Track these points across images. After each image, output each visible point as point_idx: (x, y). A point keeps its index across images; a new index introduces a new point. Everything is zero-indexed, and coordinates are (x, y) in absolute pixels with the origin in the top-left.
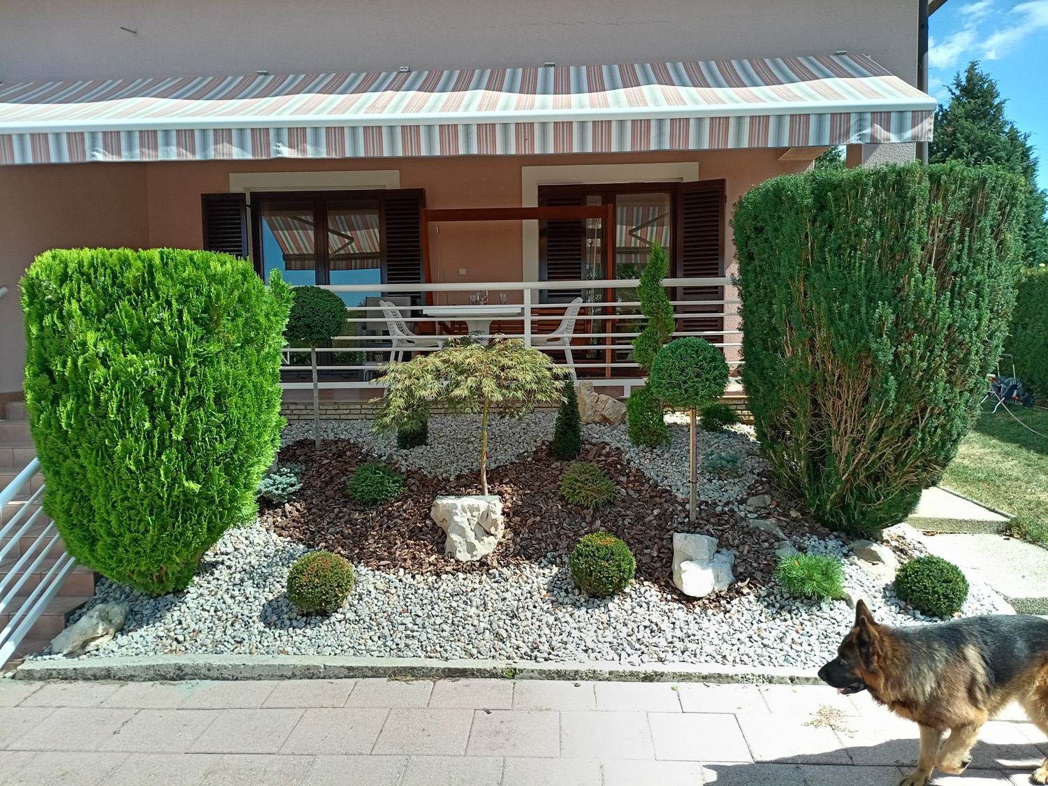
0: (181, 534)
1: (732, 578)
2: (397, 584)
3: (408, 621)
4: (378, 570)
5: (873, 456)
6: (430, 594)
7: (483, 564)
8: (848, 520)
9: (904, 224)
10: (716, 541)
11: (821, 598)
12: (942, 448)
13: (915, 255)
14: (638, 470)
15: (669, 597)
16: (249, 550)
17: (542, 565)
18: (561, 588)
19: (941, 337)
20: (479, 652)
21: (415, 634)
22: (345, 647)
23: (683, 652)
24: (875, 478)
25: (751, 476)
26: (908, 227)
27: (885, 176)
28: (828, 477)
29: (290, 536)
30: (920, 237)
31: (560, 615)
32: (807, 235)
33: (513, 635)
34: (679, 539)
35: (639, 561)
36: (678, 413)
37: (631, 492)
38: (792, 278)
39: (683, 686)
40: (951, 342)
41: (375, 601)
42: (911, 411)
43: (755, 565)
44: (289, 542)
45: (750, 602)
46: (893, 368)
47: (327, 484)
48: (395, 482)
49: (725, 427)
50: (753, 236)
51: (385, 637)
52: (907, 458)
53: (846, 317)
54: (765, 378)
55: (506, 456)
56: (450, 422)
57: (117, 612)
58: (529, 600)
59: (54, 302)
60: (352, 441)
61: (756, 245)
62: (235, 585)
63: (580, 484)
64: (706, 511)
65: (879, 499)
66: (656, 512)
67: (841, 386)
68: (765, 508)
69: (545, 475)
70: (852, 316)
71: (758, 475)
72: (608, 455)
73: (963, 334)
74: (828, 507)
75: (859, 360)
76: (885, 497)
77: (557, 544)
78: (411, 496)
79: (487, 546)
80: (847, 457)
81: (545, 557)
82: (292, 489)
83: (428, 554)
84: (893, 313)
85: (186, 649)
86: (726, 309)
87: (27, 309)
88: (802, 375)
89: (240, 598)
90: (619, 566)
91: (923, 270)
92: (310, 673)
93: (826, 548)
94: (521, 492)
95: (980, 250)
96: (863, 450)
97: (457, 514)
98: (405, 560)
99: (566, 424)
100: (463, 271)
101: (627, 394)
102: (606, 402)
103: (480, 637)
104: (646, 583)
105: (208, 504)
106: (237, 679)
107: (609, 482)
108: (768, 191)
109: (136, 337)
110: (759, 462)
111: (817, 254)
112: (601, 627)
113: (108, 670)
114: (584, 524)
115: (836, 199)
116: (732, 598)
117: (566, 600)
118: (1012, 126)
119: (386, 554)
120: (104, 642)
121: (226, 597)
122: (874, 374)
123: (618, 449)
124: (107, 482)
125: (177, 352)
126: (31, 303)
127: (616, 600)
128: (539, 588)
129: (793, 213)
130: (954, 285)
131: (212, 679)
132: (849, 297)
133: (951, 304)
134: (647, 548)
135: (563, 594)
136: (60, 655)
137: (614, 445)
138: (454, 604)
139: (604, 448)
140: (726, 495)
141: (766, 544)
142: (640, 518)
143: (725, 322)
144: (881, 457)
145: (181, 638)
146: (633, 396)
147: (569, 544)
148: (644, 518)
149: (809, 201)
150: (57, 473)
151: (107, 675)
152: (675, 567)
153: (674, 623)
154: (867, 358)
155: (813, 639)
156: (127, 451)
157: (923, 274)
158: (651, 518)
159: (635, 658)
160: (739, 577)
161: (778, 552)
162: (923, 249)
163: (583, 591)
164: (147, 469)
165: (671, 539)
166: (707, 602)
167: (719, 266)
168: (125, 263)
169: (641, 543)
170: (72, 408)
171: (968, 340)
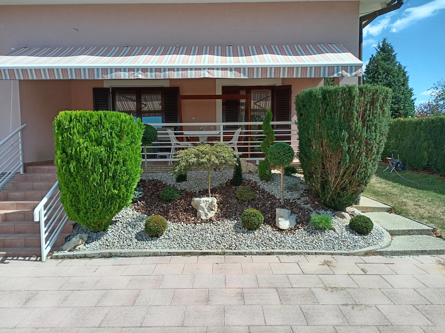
0: (110, 208)
1: (296, 223)
2: (182, 227)
3: (187, 238)
4: (174, 222)
5: (342, 182)
6: (193, 230)
7: (211, 220)
8: (334, 204)
9: (352, 105)
10: (290, 211)
11: (325, 229)
12: (364, 179)
13: (355, 115)
14: (263, 189)
15: (275, 230)
16: (127, 217)
17: (231, 220)
18: (238, 227)
19: (363, 142)
20: (212, 247)
21: (189, 242)
22: (166, 247)
23: (280, 246)
24: (343, 189)
25: (302, 191)
26: (353, 106)
27: (345, 89)
28: (328, 189)
29: (141, 212)
30: (356, 109)
31: (238, 236)
32: (320, 108)
33: (223, 242)
34: (278, 210)
35: (264, 218)
36: (276, 170)
37: (261, 196)
38: (315, 122)
39: (280, 256)
40: (367, 144)
41: (174, 232)
42: (354, 166)
43: (303, 219)
44: (141, 214)
45: (302, 231)
46: (348, 152)
47: (152, 194)
48: (177, 193)
49: (292, 175)
50: (302, 107)
51: (179, 243)
52: (353, 182)
53: (333, 135)
54: (306, 156)
55: (216, 185)
56: (194, 173)
57: (85, 236)
58: (227, 231)
59: (67, 129)
60: (159, 180)
61: (303, 111)
62: (124, 228)
63: (243, 193)
64: (286, 202)
65: (344, 196)
66: (269, 203)
67: (331, 158)
68: (306, 201)
69: (230, 191)
70: (335, 135)
71: (304, 190)
72: (252, 184)
73: (371, 141)
74: (328, 200)
75: (337, 150)
76: (346, 196)
77: (236, 213)
78: (183, 198)
79: (212, 214)
80: (334, 182)
81: (232, 217)
82: (140, 196)
83: (191, 217)
84: (348, 134)
85: (111, 248)
86: (292, 133)
87: (57, 131)
88: (319, 154)
89: (127, 232)
90: (258, 219)
91: (357, 120)
92: (155, 255)
93: (327, 214)
94: (222, 196)
95: (376, 113)
96: (339, 180)
97: (201, 203)
98: (183, 219)
99: (237, 173)
100: (193, 118)
101: (258, 163)
102: (251, 165)
103: (212, 243)
104: (267, 225)
105: (119, 198)
106: (130, 257)
107: (253, 192)
108: (307, 93)
109: (96, 141)
110: (304, 186)
111: (323, 114)
112: (252, 239)
113: (85, 255)
114: (245, 207)
115: (329, 96)
116: (296, 230)
117: (240, 231)
118: (399, 64)
119: (176, 217)
120: (81, 246)
121: (122, 232)
122: (342, 154)
123: (255, 182)
124: (86, 190)
125: (110, 146)
126: (58, 129)
127: (257, 231)
128: (231, 227)
129: (315, 100)
130: (368, 125)
131: (122, 257)
132: (334, 129)
133: (367, 131)
134: (267, 214)
135: (239, 229)
136: (66, 251)
137: (254, 180)
138: (202, 233)
139: (250, 182)
140: (293, 197)
141: (307, 213)
142: (264, 205)
143: (291, 138)
144: (345, 182)
145: (109, 245)
146: (260, 163)
147: (240, 213)
148: (265, 204)
149: (320, 97)
150: (68, 187)
151: (85, 257)
152: (277, 220)
153: (277, 238)
154: (340, 149)
155: (322, 242)
156: (94, 180)
157: (357, 121)
158: (268, 204)
159: (264, 248)
160: (298, 223)
161: (311, 215)
162: (357, 113)
163: (246, 228)
164: (100, 185)
165: (275, 211)
166: (287, 231)
167: (289, 117)
168: (92, 116)
169: (265, 212)
170: (75, 165)
171: (372, 143)
